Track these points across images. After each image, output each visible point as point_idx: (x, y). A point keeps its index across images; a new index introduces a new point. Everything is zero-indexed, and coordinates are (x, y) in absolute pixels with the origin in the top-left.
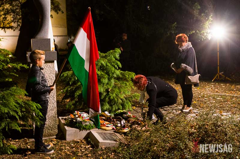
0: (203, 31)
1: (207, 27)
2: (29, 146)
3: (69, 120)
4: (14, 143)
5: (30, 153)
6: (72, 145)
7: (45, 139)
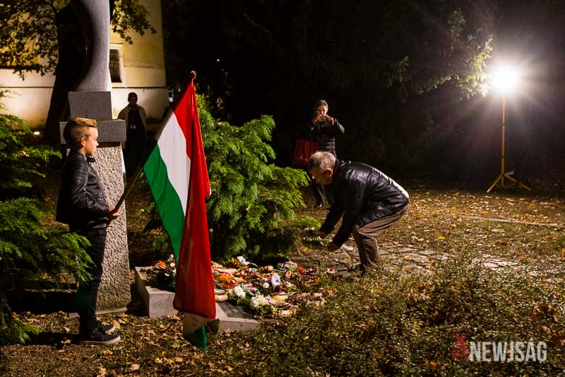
0: (470, 77)
1: (480, 67)
2: (68, 327)
3: (155, 274)
4: (36, 320)
5: (69, 341)
6: (162, 326)
7: (104, 312)
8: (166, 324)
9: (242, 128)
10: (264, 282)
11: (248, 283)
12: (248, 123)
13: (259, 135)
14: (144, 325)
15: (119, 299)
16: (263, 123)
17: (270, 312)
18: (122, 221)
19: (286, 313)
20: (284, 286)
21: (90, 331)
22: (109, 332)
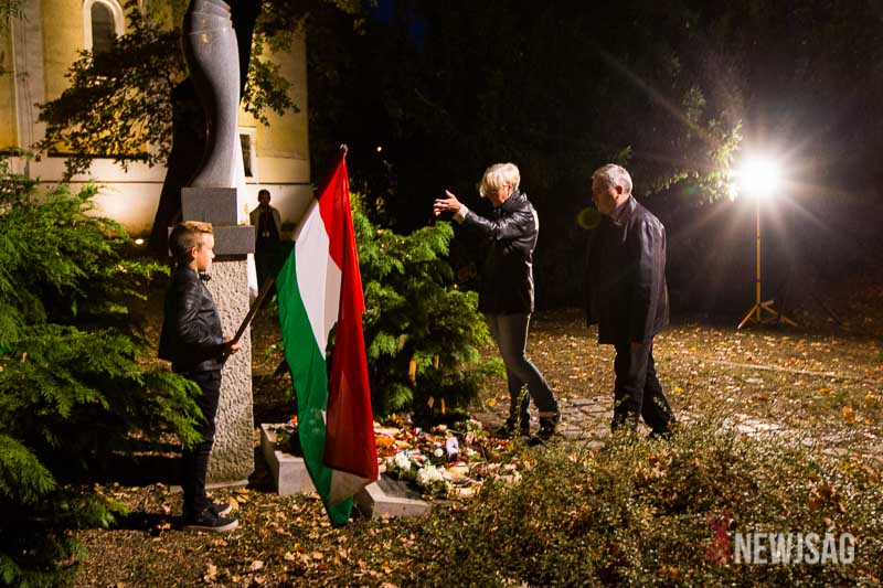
2: (168, 505)
3: (288, 433)
4: (125, 495)
5: (168, 526)
6: (295, 507)
7: (217, 486)
8: (302, 504)
9: (409, 238)
10: (436, 447)
11: (414, 448)
12: (418, 232)
13: (432, 248)
14: (270, 505)
15: (238, 468)
16: (438, 232)
17: (444, 490)
18: (246, 361)
19: (466, 492)
20: (463, 454)
21: (197, 512)
22: (223, 514)
